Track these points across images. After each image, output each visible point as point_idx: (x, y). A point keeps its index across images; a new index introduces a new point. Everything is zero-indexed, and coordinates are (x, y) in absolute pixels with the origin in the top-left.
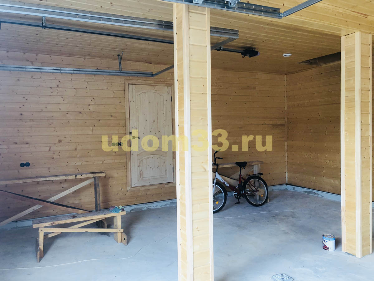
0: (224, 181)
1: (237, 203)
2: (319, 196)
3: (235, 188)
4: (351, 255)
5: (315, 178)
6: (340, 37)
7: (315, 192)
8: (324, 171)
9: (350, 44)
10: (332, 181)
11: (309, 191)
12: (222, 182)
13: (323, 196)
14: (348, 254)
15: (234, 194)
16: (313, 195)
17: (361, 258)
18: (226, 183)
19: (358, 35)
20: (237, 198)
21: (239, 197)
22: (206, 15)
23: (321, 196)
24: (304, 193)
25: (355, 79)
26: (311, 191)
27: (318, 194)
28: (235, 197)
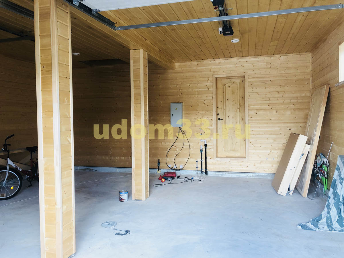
0: (17, 166)
1: (29, 186)
2: (94, 171)
3: (28, 172)
4: (139, 200)
5: (89, 157)
6: (129, 50)
7: (90, 168)
8: (97, 151)
9: (136, 56)
10: (104, 157)
11: (85, 168)
12: (15, 167)
13: (97, 171)
14: (137, 200)
15: (27, 178)
16: (88, 171)
17: (145, 200)
18: (18, 168)
19: (141, 51)
20: (30, 181)
21: (31, 180)
22: (68, 13)
23: (95, 171)
24: (80, 170)
25: (140, 80)
26: (86, 168)
27: (93, 170)
28: (28, 181)
